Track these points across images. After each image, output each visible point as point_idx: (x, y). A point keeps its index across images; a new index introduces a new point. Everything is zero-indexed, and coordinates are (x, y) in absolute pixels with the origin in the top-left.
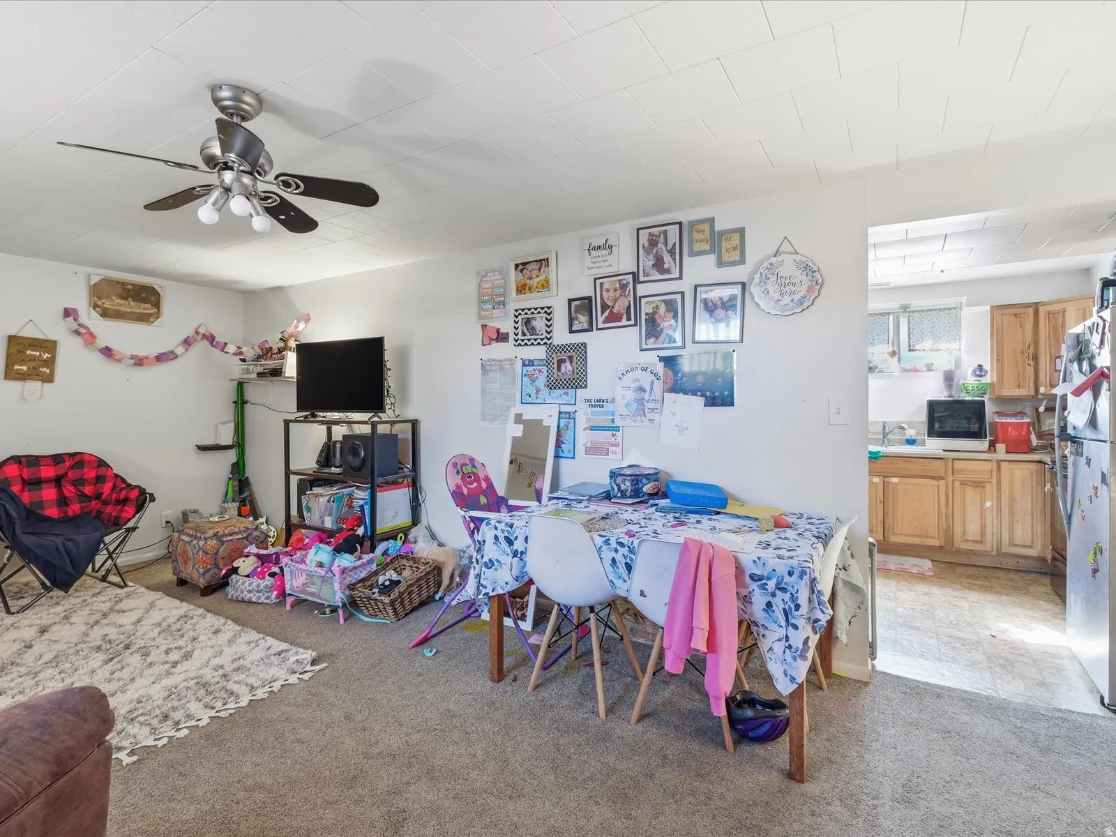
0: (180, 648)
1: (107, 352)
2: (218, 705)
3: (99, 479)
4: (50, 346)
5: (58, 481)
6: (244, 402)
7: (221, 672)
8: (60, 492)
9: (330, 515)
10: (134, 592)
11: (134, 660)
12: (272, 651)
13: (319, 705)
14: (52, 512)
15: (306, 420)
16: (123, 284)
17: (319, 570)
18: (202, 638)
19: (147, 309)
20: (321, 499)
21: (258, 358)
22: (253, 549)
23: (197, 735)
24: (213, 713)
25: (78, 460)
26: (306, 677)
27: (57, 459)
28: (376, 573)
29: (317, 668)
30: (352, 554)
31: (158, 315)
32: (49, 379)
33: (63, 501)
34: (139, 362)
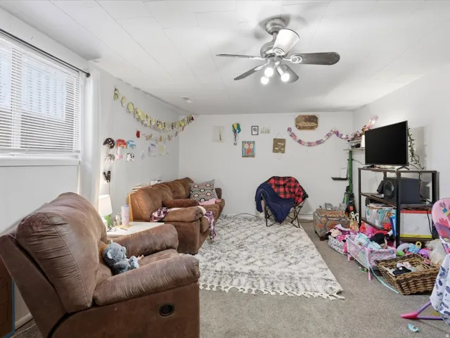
0: (296, 258)
1: (300, 142)
2: (290, 289)
3: (295, 187)
4: (283, 141)
5: (284, 185)
6: (352, 160)
7: (301, 276)
8: (285, 190)
9: (378, 219)
10: (300, 231)
11: (281, 256)
12: (325, 277)
13: (327, 316)
14: (282, 196)
15: (368, 169)
16: (305, 116)
17: (359, 246)
18: (306, 258)
19: (313, 124)
20: (374, 210)
21: (353, 139)
22: (339, 226)
23: (276, 297)
24: (287, 292)
25: (289, 179)
26: (331, 298)
27: (284, 178)
28: (396, 260)
29: (339, 297)
30: (379, 244)
31: (317, 126)
32: (283, 152)
33: (285, 193)
34: (310, 144)
